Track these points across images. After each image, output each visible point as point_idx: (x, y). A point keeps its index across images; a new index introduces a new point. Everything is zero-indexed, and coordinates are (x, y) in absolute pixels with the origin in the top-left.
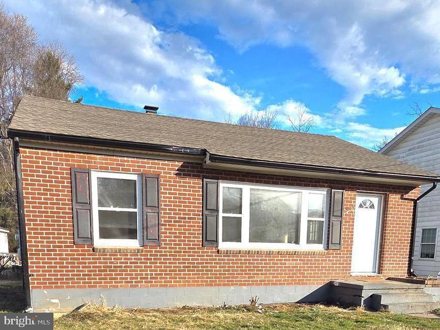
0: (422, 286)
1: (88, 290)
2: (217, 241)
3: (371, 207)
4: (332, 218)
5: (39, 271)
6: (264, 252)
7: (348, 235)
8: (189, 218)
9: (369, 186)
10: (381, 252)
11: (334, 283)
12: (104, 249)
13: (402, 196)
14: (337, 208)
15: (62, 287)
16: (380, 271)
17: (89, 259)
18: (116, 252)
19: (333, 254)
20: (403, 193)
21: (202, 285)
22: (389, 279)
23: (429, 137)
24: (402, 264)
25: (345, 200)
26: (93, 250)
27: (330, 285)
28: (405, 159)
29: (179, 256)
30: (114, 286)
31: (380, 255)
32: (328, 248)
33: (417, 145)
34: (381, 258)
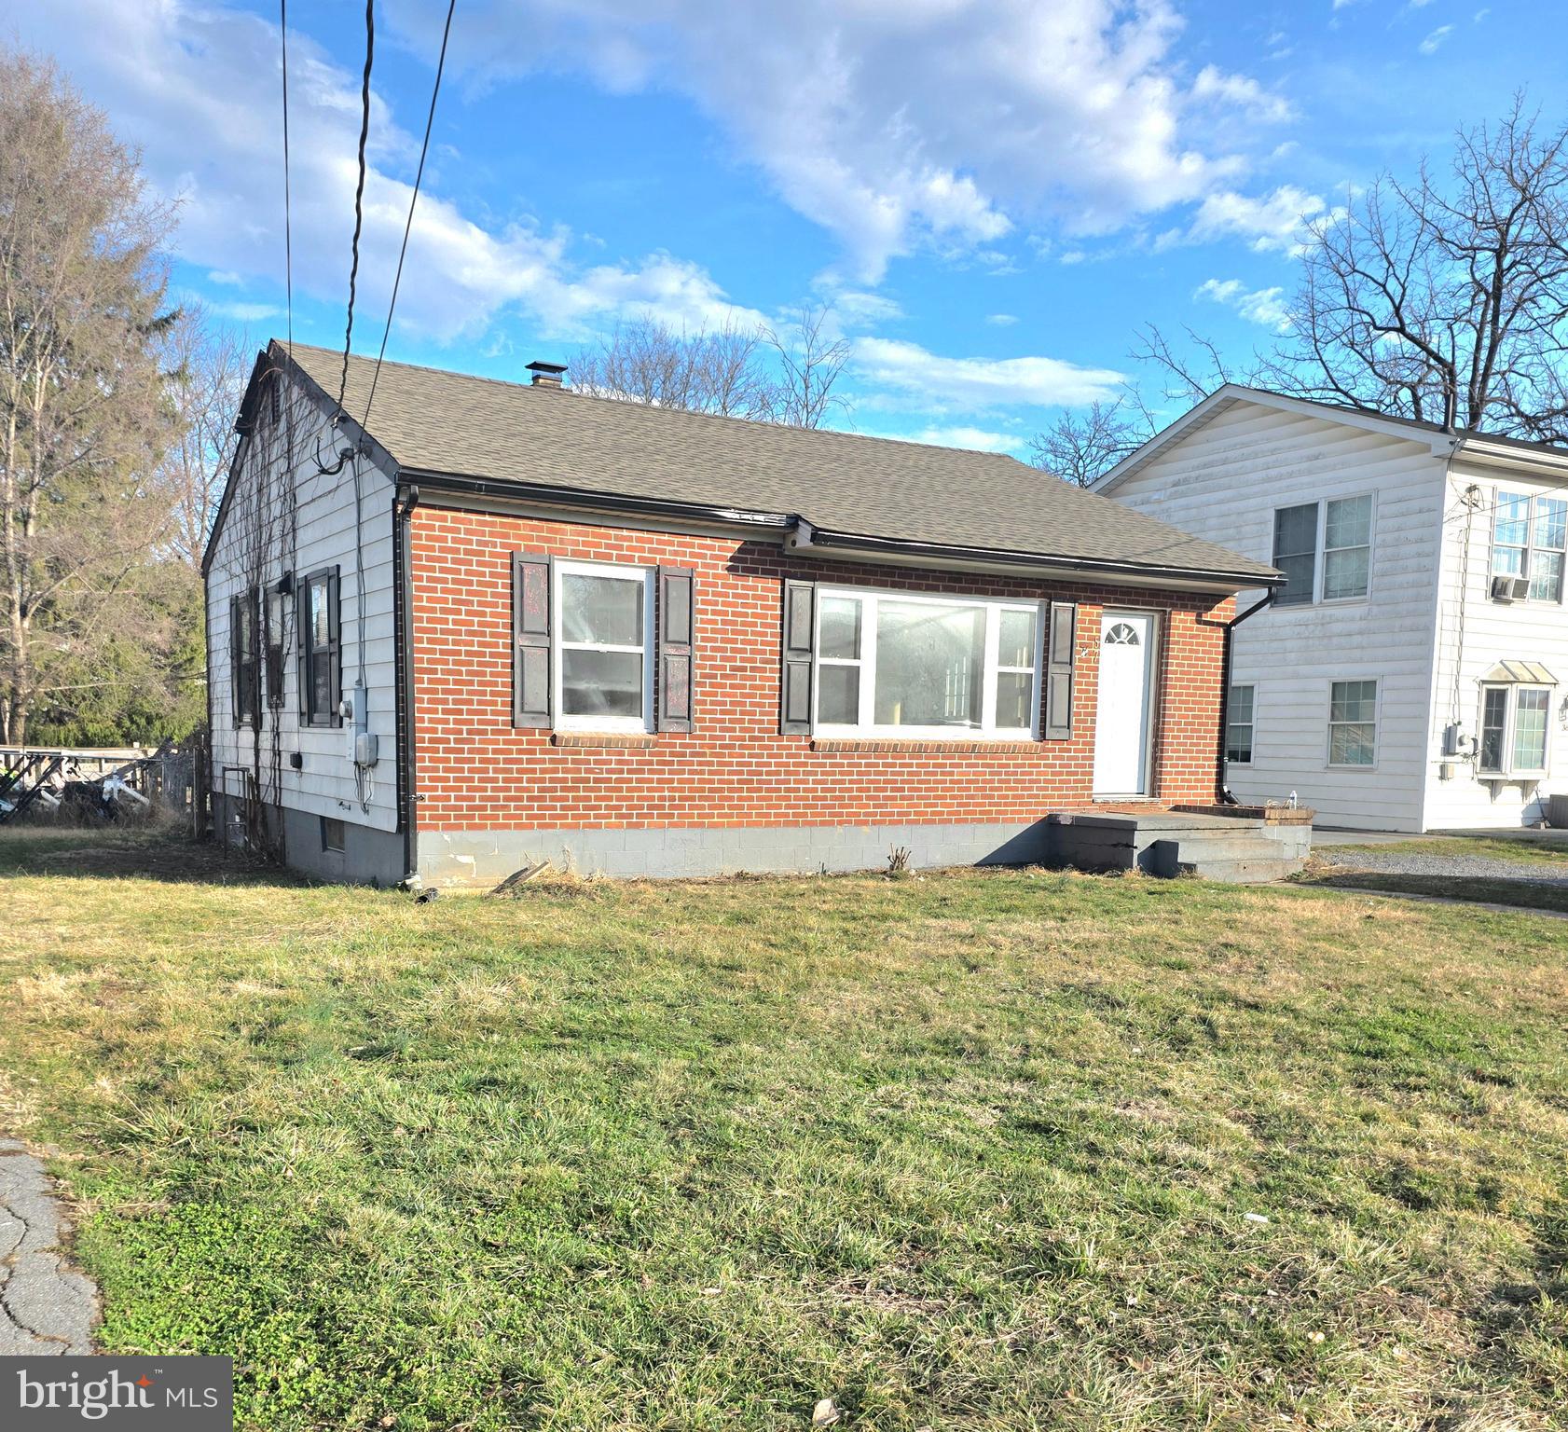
0: (1259, 823)
1: (536, 832)
2: (809, 721)
3: (1131, 642)
4: (1052, 668)
5: (435, 789)
6: (908, 746)
7: (1086, 707)
8: (752, 669)
9: (1128, 594)
10: (1155, 745)
11: (1060, 818)
12: (577, 740)
13: (1199, 615)
14: (1062, 642)
15: (483, 827)
16: (1155, 789)
17: (543, 761)
18: (599, 744)
19: (1053, 750)
20: (1199, 608)
21: (777, 824)
22: (1177, 808)
23: (1223, 455)
24: (1204, 773)
25: (1078, 625)
26: (554, 740)
27: (1051, 823)
28: (1165, 506)
29: (731, 755)
30: (591, 826)
31: (1155, 752)
32: (1043, 737)
33: (1194, 474)
34: (1157, 759)
